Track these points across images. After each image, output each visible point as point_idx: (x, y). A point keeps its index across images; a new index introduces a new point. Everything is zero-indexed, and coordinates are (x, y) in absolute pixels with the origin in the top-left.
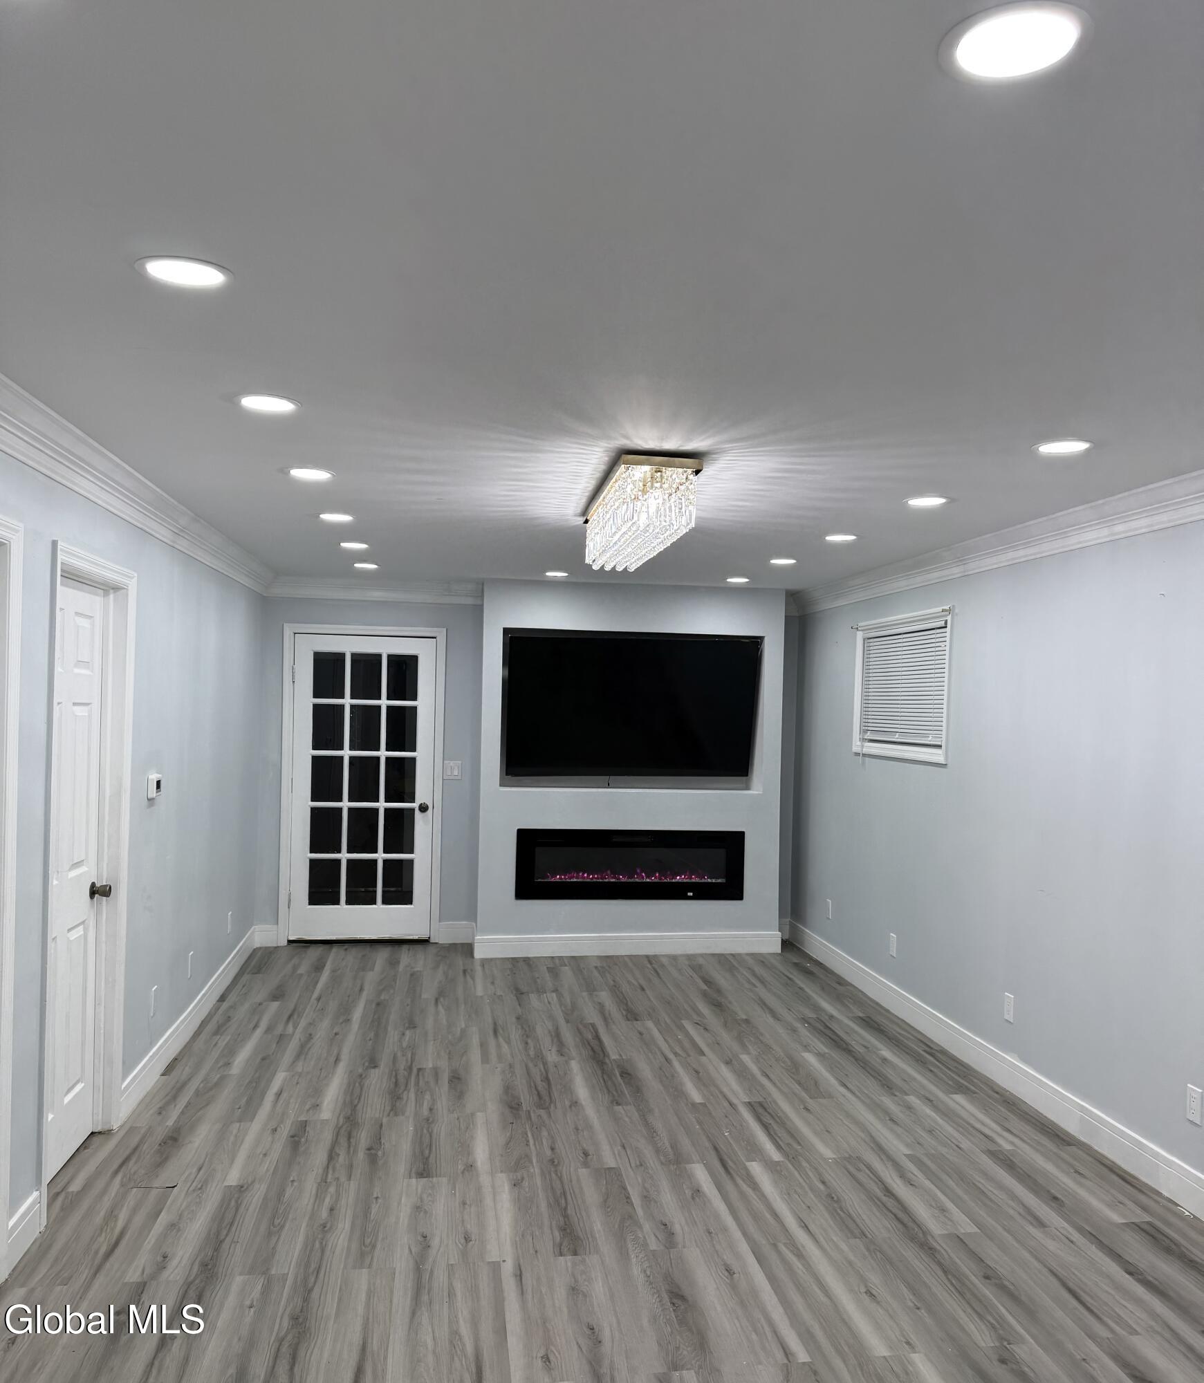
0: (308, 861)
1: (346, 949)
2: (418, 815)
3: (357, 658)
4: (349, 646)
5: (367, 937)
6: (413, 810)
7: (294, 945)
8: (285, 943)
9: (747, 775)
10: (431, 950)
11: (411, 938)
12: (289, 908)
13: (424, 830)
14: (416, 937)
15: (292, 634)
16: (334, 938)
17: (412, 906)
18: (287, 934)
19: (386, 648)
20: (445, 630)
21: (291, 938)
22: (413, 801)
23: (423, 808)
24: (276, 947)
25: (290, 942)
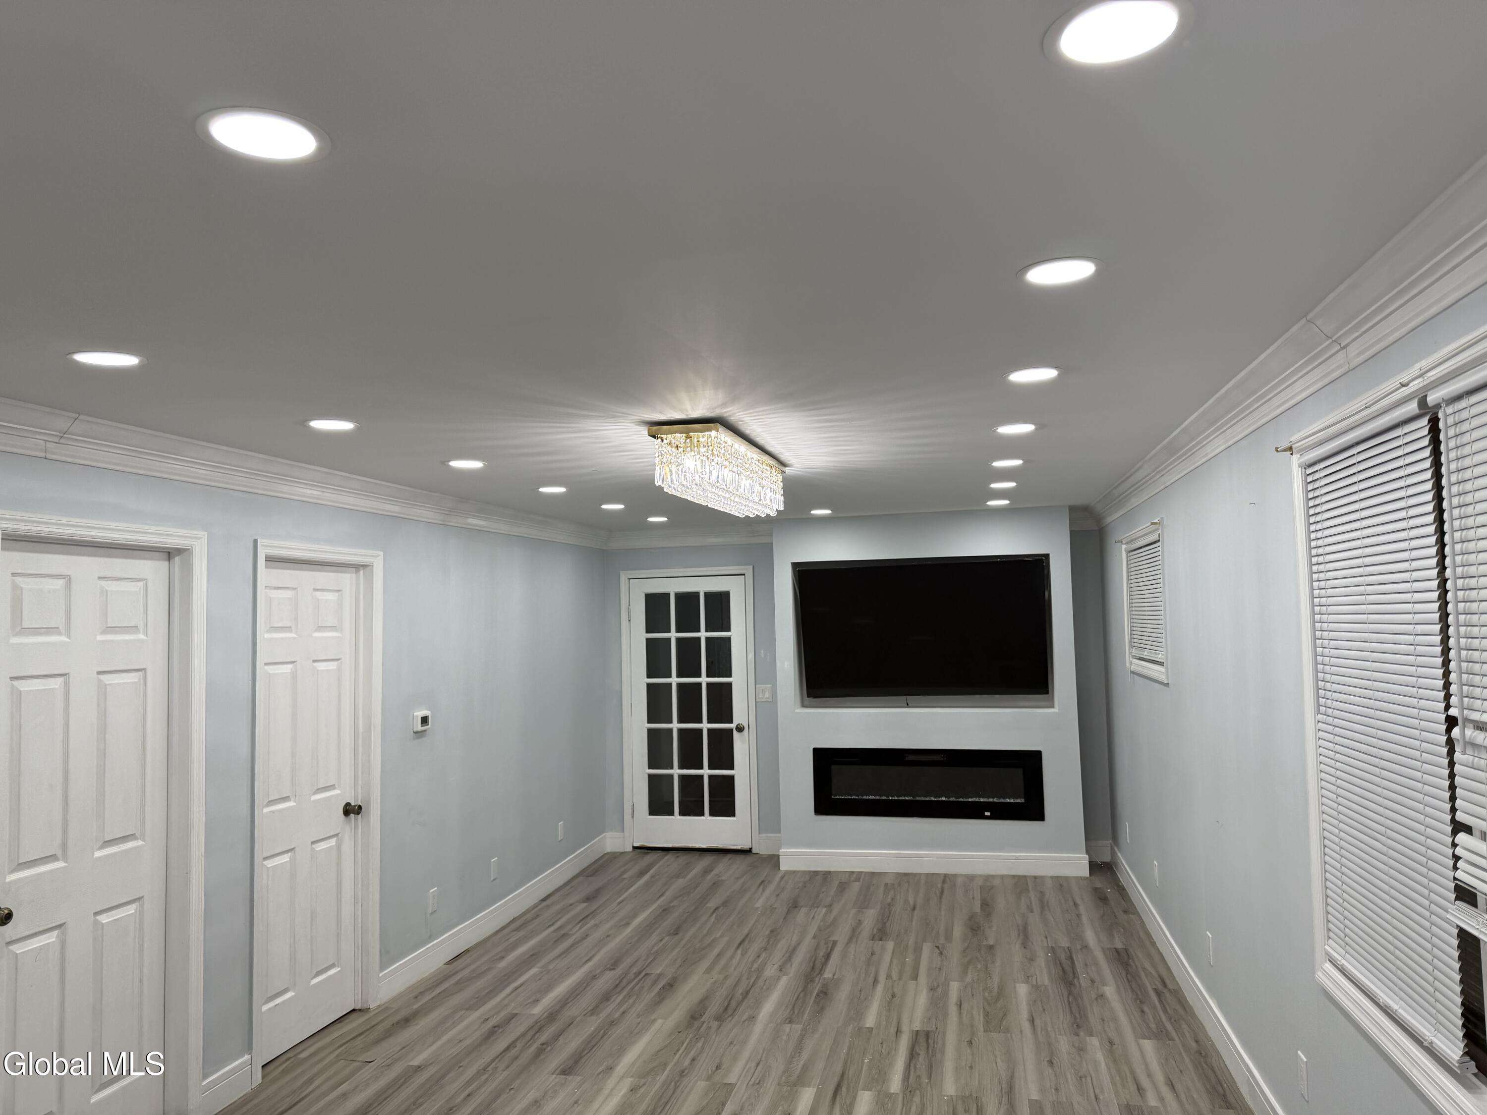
0: (647, 777)
1: (678, 857)
2: (736, 734)
3: (679, 596)
4: (673, 587)
5: (697, 846)
6: (731, 730)
7: (639, 851)
8: (631, 849)
9: (1047, 693)
10: (749, 859)
11: (735, 848)
12: (633, 817)
13: (741, 747)
14: (739, 848)
15: (627, 581)
16: (670, 845)
17: (735, 819)
18: (632, 842)
19: (702, 586)
20: (752, 566)
21: (636, 845)
22: (731, 722)
23: (740, 729)
24: (622, 853)
25: (635, 848)
